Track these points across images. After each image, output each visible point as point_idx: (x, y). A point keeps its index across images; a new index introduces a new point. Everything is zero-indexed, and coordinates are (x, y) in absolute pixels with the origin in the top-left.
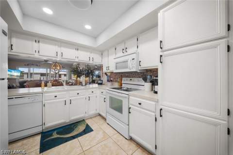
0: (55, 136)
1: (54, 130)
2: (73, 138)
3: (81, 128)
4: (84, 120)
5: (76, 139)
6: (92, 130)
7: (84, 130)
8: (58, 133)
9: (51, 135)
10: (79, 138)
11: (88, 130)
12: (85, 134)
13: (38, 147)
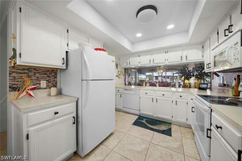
0: (144, 121)
1: (145, 118)
2: (152, 129)
3: (163, 128)
4: (171, 123)
5: (153, 132)
6: (171, 136)
7: (164, 131)
8: (146, 121)
9: (142, 120)
10: (156, 133)
11: (168, 132)
12: (163, 133)
13: (133, 121)
